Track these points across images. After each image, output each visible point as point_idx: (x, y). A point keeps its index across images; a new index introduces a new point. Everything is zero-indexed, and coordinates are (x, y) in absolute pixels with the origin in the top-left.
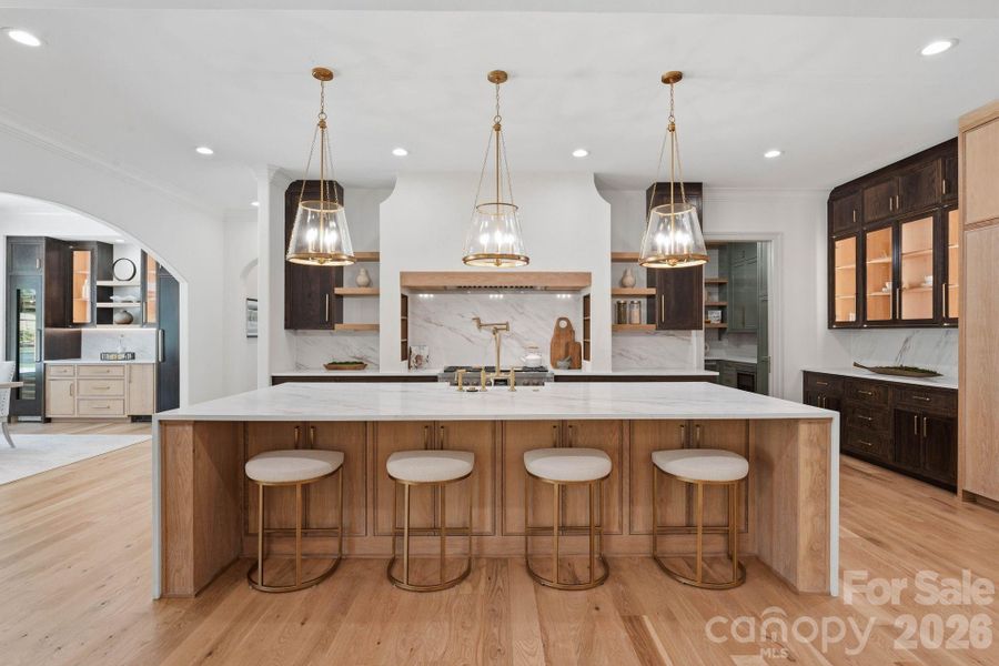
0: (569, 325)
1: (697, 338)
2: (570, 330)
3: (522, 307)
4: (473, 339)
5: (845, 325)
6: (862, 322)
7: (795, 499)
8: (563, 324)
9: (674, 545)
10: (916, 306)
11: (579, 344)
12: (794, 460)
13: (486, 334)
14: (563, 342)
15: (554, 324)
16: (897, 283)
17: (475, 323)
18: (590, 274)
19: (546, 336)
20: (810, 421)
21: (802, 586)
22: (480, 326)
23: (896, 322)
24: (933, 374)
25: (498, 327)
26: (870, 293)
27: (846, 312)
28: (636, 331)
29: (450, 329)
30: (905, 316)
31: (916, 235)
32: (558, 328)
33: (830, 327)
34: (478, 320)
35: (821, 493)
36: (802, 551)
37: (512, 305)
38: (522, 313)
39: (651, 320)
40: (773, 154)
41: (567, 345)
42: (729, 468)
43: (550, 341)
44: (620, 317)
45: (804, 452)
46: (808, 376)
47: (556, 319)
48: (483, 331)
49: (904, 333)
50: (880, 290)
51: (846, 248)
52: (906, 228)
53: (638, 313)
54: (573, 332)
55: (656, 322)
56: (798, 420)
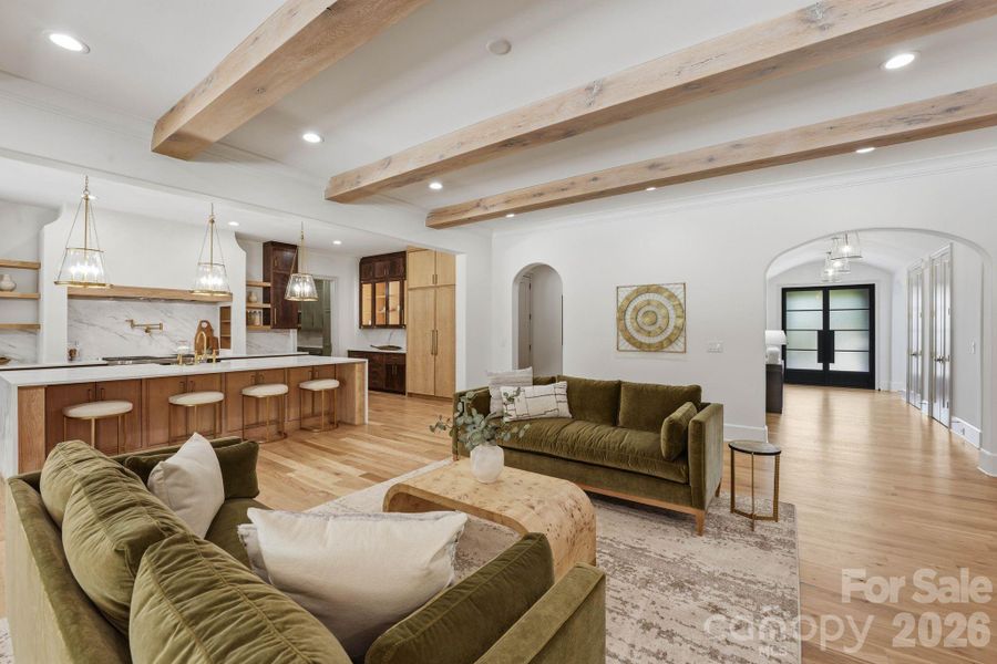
0: (209, 326)
1: (293, 333)
2: (209, 329)
3: (171, 313)
4: (127, 337)
5: (367, 327)
6: (374, 326)
7: (354, 391)
8: (205, 325)
9: (309, 423)
10: (394, 319)
11: (217, 338)
12: (353, 378)
13: (139, 332)
14: (205, 337)
15: (197, 325)
16: (387, 309)
17: (128, 324)
18: (232, 293)
19: (190, 332)
20: (359, 363)
21: (357, 423)
22: (132, 323)
23: (386, 326)
24: (398, 348)
25: (150, 327)
26: (377, 312)
27: (367, 321)
28: (258, 330)
29: (102, 328)
30: (391, 323)
31: (394, 287)
32: (201, 328)
33: (360, 327)
34: (132, 321)
35: (362, 388)
36: (357, 410)
37: (162, 311)
38: (171, 317)
39: (266, 322)
40: (337, 243)
41: (208, 338)
42: (332, 384)
43: (194, 335)
44: (249, 322)
45: (357, 374)
46: (349, 352)
47: (199, 321)
48: (136, 330)
49: (389, 331)
50: (380, 310)
51: (367, 288)
52: (391, 283)
53: (258, 319)
54: (212, 330)
55: (269, 324)
56: (354, 363)
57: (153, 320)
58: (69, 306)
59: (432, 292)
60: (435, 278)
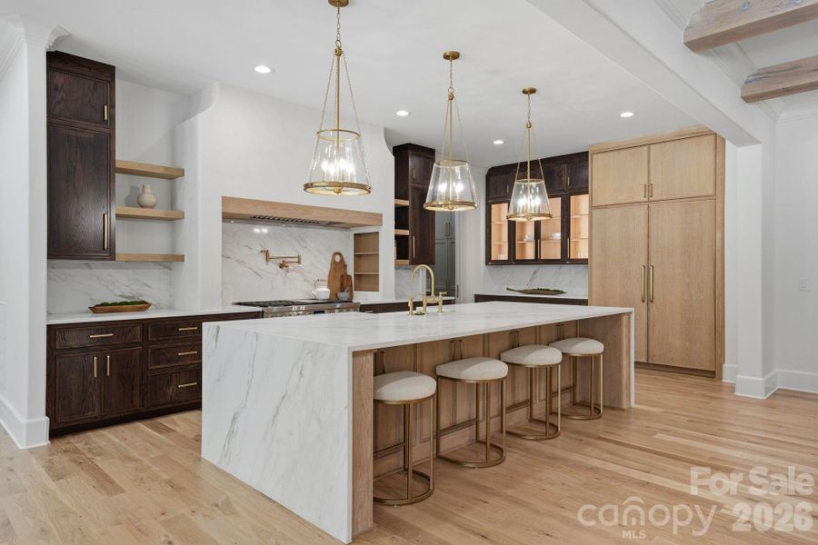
0: (342, 260)
2: (343, 264)
4: (260, 272)
5: (500, 263)
6: (513, 260)
8: (338, 259)
10: (550, 252)
11: (350, 277)
13: (273, 267)
14: (338, 275)
15: (330, 258)
16: (538, 236)
17: (263, 256)
18: (381, 215)
19: (324, 270)
21: (625, 406)
22: (268, 258)
23: (537, 261)
24: (562, 292)
25: (286, 260)
26: (518, 242)
27: (499, 254)
29: (237, 261)
30: (543, 257)
32: (333, 262)
33: (487, 264)
34: (267, 253)
37: (296, 239)
38: (305, 247)
40: (500, 143)
41: (342, 277)
43: (328, 273)
47: (332, 253)
48: (270, 263)
51: (501, 210)
54: (345, 266)
55: (406, 257)
56: (619, 316)
57: (288, 252)
58: (224, 231)
59: (640, 212)
60: (649, 188)
